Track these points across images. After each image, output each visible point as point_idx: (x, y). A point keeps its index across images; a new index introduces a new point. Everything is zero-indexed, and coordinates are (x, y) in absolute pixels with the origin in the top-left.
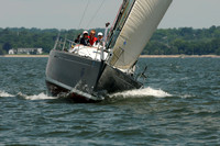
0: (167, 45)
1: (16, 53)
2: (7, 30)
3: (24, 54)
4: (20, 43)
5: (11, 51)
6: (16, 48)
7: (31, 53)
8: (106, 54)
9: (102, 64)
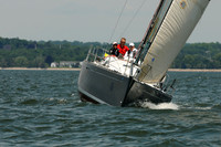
0: (210, 59)
1: (58, 66)
2: (49, 44)
3: (66, 67)
4: (62, 56)
5: (53, 64)
6: (58, 61)
7: (73, 66)
8: (135, 70)
9: (131, 80)
